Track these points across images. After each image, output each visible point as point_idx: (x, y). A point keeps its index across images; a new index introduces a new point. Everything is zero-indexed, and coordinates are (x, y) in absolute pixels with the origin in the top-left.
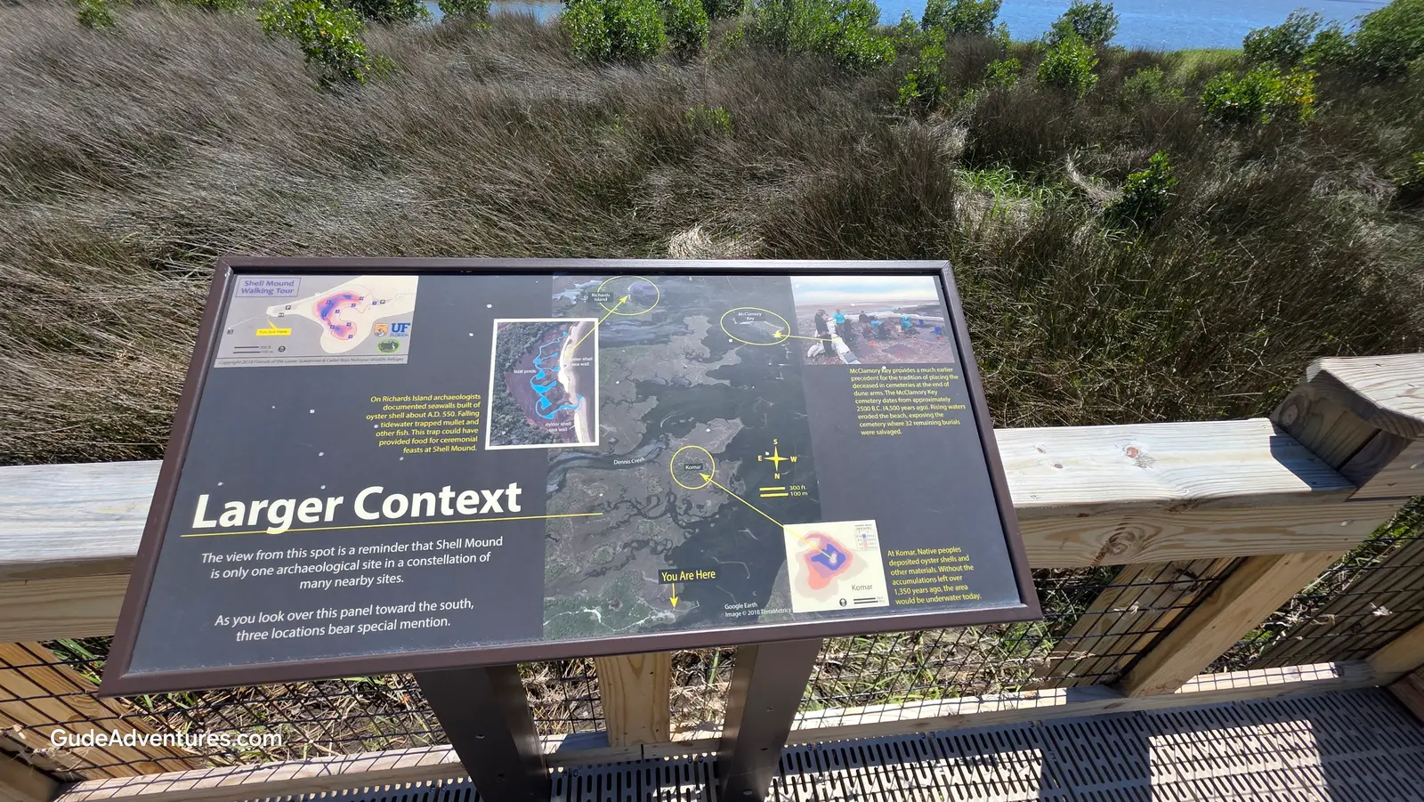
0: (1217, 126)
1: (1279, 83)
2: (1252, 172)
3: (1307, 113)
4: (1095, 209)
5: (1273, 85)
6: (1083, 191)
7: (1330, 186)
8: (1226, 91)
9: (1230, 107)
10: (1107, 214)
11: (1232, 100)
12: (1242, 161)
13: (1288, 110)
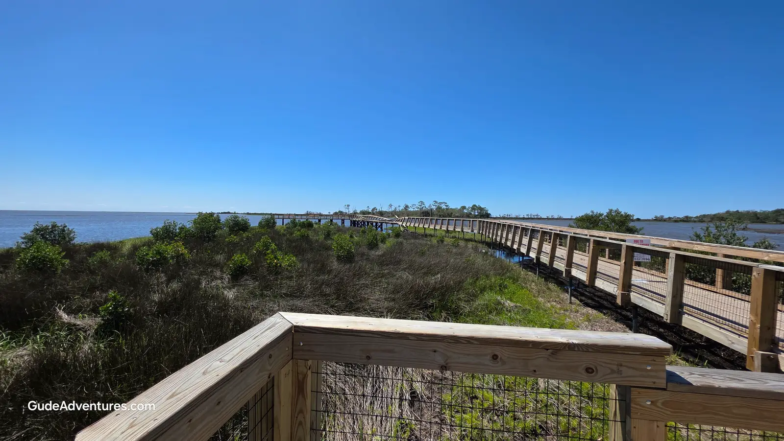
0: (151, 269)
1: (170, 248)
2: (175, 285)
3: (188, 256)
4: (88, 332)
5: (169, 249)
6: (75, 325)
7: (208, 281)
8: (147, 254)
9: (153, 260)
10: (96, 333)
11: (152, 257)
12: (169, 281)
13: (178, 256)
